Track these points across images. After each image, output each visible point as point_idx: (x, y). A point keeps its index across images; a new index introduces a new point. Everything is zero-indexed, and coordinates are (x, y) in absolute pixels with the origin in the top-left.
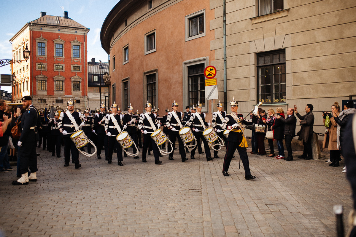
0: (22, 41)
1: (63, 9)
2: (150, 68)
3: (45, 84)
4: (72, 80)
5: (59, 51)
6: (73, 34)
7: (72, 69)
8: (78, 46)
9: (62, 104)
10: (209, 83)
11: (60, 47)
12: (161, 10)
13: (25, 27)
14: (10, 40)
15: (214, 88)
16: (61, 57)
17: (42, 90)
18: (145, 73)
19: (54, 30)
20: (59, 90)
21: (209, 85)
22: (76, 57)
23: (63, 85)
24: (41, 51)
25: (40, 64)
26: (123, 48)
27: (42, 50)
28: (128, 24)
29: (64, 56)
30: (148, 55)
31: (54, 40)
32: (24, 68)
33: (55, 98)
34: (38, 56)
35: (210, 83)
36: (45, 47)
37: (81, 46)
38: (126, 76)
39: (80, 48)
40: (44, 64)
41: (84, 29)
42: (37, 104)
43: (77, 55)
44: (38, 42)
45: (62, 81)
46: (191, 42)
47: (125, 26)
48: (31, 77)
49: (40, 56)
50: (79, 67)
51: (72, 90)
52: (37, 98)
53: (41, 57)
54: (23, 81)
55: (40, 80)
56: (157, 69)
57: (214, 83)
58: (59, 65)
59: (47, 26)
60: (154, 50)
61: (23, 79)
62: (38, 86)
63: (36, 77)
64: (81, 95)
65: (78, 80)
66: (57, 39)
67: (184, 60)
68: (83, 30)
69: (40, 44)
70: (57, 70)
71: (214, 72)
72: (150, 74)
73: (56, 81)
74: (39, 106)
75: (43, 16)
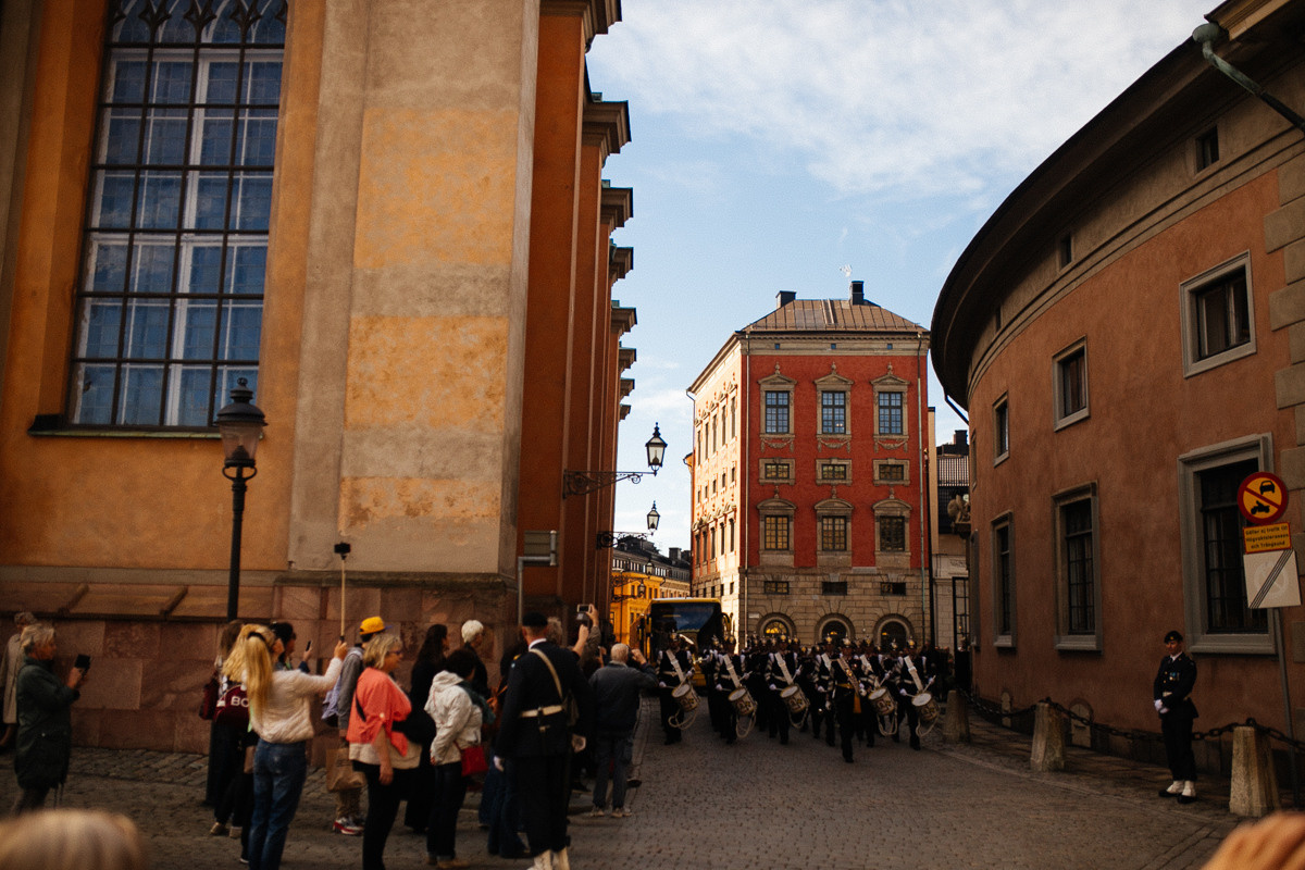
0: (721, 390)
1: (848, 274)
2: (1073, 479)
3: (788, 530)
4: (878, 513)
5: (834, 414)
6: (881, 353)
7: (876, 476)
8: (896, 393)
9: (842, 597)
10: (1258, 542)
11: (837, 403)
12: (1098, 268)
13: (729, 346)
14: (690, 389)
15: (1282, 562)
16: (839, 436)
17: (777, 549)
18: (1057, 499)
19: (817, 346)
20: (834, 550)
21: (1260, 548)
22: (890, 433)
23: (845, 530)
24: (777, 420)
25: (771, 461)
26: (994, 405)
27: (780, 417)
28: (1003, 325)
29: (849, 432)
30: (1066, 432)
31: (816, 381)
32: (724, 475)
33: (819, 578)
34: (768, 436)
35: (1264, 542)
36: (788, 407)
37: (905, 395)
38: (1005, 509)
39: (905, 401)
40: (784, 461)
41: (916, 333)
42: (761, 596)
43: (894, 424)
44: (767, 392)
45: (845, 517)
46: (1204, 378)
47: (997, 330)
48: (743, 505)
49: (773, 436)
50: (902, 466)
51: (877, 548)
52: (762, 577)
53: (775, 440)
54: (721, 520)
55: (771, 516)
56: (1094, 484)
57: (1281, 540)
58: (834, 462)
59: (795, 336)
60: (1083, 413)
61: (721, 514)
62: (765, 536)
63: (758, 507)
64: (909, 566)
65: (899, 513)
66: (826, 375)
67: (1182, 452)
68: (912, 337)
69: (774, 396)
70: (828, 479)
71: (1276, 496)
72: (1072, 501)
73: (824, 517)
74: (767, 604)
75: (783, 303)
